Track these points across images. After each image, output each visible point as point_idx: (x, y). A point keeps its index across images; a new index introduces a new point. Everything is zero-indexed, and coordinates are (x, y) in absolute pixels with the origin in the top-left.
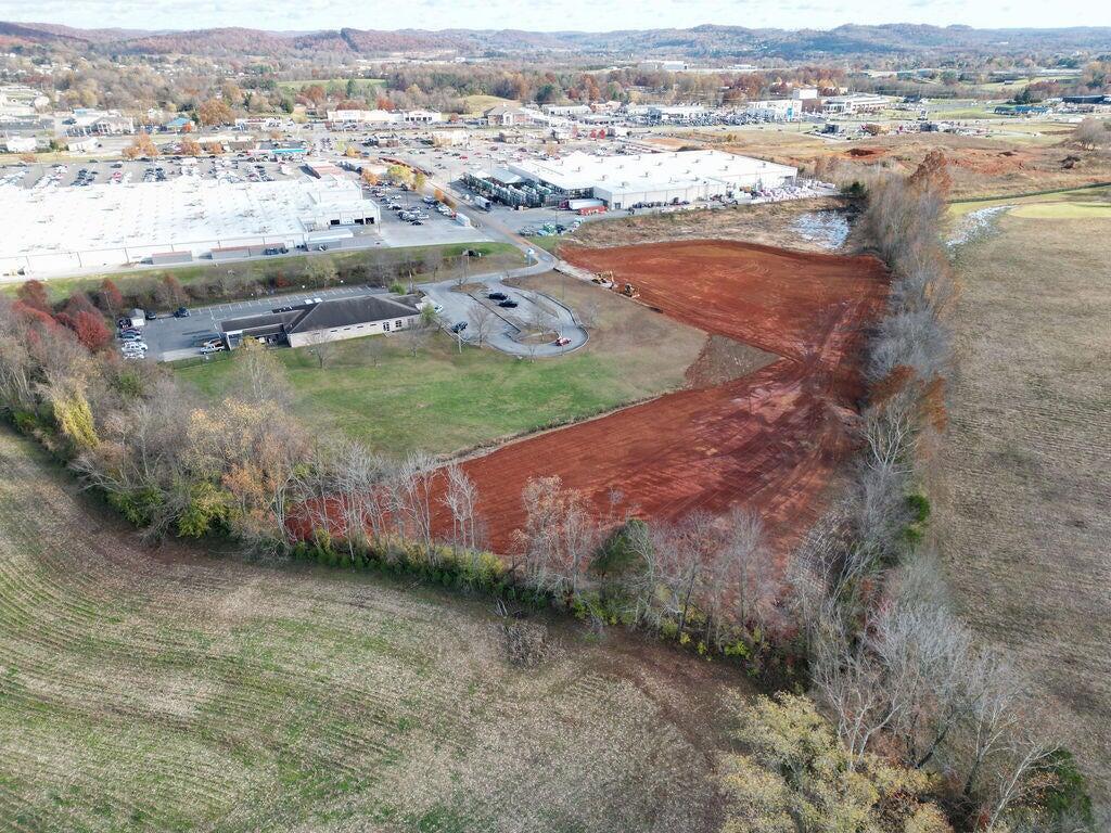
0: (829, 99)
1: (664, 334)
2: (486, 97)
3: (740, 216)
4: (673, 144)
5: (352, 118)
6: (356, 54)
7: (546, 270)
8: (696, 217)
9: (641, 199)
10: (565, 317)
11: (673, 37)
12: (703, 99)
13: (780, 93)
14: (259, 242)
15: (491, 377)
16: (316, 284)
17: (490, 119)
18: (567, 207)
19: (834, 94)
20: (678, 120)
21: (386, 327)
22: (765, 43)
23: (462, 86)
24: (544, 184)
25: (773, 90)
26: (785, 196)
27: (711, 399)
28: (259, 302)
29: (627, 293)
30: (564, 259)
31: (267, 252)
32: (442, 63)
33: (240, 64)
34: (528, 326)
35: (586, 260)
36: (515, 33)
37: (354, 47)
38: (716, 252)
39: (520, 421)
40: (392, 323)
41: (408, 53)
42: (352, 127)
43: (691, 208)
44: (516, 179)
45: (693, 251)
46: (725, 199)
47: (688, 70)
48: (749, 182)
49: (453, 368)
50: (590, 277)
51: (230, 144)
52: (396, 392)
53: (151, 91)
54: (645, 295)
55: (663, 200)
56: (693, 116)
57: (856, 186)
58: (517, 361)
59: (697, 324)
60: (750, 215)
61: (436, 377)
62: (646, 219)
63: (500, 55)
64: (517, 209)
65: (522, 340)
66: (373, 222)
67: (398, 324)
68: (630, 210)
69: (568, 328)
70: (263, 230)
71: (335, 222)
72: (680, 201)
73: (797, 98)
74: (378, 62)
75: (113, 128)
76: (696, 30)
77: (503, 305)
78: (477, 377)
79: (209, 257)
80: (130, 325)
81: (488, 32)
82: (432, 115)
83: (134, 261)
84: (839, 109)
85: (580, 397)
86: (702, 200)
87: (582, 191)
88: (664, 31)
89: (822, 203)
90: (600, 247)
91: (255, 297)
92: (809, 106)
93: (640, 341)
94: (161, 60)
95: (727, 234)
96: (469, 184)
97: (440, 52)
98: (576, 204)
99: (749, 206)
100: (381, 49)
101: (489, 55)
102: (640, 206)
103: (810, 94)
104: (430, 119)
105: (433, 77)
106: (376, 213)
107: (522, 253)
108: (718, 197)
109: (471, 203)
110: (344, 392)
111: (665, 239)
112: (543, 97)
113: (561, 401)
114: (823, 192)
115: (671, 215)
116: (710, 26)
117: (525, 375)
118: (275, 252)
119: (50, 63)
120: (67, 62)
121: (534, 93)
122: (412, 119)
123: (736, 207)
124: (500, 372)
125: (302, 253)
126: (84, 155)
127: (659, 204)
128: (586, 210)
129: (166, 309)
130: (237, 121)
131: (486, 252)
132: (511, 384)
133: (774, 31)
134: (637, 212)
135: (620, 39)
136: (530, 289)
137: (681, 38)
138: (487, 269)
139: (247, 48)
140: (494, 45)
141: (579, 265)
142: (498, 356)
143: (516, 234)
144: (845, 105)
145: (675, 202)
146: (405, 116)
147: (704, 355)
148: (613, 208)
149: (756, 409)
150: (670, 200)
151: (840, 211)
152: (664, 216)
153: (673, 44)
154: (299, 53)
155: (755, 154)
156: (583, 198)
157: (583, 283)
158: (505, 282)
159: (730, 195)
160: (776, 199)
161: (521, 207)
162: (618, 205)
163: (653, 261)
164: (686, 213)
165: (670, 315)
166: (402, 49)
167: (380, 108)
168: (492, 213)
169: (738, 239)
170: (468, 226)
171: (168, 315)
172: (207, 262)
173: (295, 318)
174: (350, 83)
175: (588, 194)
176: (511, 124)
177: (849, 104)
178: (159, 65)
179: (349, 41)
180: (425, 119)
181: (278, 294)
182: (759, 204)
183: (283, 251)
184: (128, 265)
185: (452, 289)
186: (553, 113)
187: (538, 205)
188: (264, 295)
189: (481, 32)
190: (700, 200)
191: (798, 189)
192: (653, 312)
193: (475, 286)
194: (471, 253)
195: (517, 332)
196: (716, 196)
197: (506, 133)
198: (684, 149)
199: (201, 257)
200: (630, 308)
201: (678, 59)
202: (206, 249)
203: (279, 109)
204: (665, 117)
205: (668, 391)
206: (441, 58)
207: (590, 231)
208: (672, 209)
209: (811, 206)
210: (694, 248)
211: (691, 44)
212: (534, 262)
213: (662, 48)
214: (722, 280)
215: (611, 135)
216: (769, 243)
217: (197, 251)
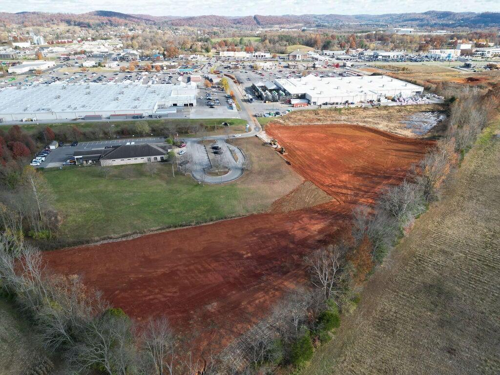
0: (479, 49)
4: (371, 71)
5: (231, 55)
6: (259, 26)
7: (251, 136)
8: (353, 111)
9: (328, 101)
11: (412, 17)
12: (409, 48)
13: (451, 45)
16: (140, 135)
17: (290, 57)
18: (289, 102)
20: (386, 59)
21: (149, 160)
23: (290, 40)
24: (284, 90)
29: (282, 152)
30: (266, 130)
31: (134, 117)
33: (207, 31)
35: (276, 132)
37: (258, 23)
41: (282, 26)
42: (227, 59)
43: (353, 106)
44: (273, 87)
46: (375, 102)
55: (339, 101)
56: (395, 57)
57: (452, 99)
60: (385, 112)
62: (326, 111)
63: (323, 26)
66: (192, 106)
67: (155, 159)
68: (320, 106)
71: (175, 105)
72: (350, 102)
73: (459, 48)
74: (266, 30)
76: (426, 13)
77: (215, 153)
79: (109, 118)
83: (79, 118)
86: (362, 102)
87: (301, 95)
88: (410, 14)
92: (465, 53)
96: (253, 89)
97: (296, 25)
98: (294, 101)
100: (270, 24)
101: (318, 26)
102: (326, 104)
103: (468, 46)
104: (265, 56)
112: (326, 46)
115: (340, 110)
118: (137, 117)
122: (257, 56)
127: (337, 104)
128: (297, 104)
131: (232, 124)
134: (323, 107)
136: (236, 145)
137: (417, 17)
141: (270, 134)
143: (253, 115)
145: (347, 102)
146: (253, 54)
148: (312, 104)
150: (343, 101)
152: (336, 109)
153: (412, 20)
154: (235, 26)
159: (378, 101)
161: (267, 102)
162: (315, 103)
165: (293, 167)
168: (253, 104)
173: (108, 152)
180: (262, 56)
183: (142, 117)
184: (75, 119)
185: (199, 142)
186: (325, 54)
187: (276, 101)
189: (320, 15)
193: (212, 141)
194: (226, 124)
196: (371, 101)
198: (374, 74)
203: (203, 51)
204: (379, 57)
208: (342, 106)
209: (423, 108)
211: (422, 20)
212: (250, 131)
213: (407, 22)
215: (344, 66)
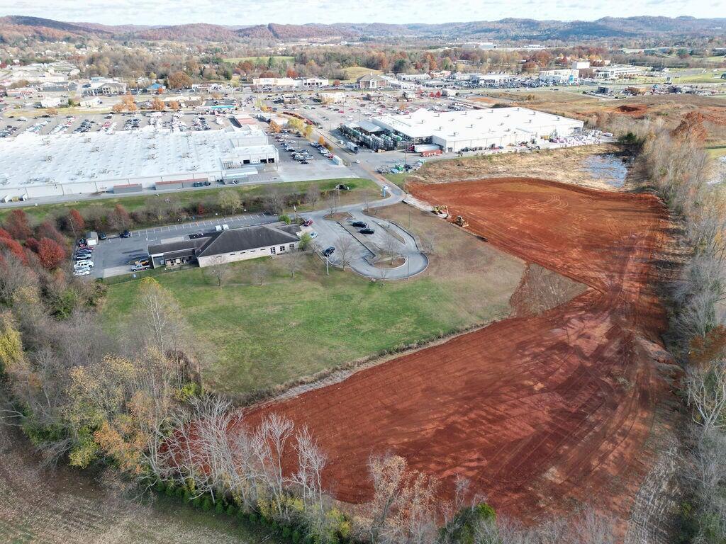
0: (599, 68)
1: (490, 262)
2: (359, 68)
3: (541, 158)
4: (489, 102)
5: (270, 83)
6: (277, 40)
7: (396, 202)
8: (508, 158)
9: (467, 145)
10: (410, 243)
11: (485, 27)
12: (508, 69)
13: (563, 64)
14: (190, 177)
15: (350, 297)
16: (226, 212)
17: (361, 84)
18: (413, 150)
19: (601, 65)
20: (491, 84)
21: (273, 251)
22: (549, 30)
23: (344, 61)
24: (397, 133)
25: (557, 62)
26: (575, 142)
27: (533, 329)
28: (183, 226)
29: (459, 223)
30: (410, 193)
31: (195, 185)
32: (332, 45)
33: (203, 47)
34: (382, 252)
35: (426, 194)
36: (381, 25)
37: (276, 35)
38: (527, 188)
39: (373, 343)
40: (278, 248)
41: (311, 39)
42: (268, 89)
43: (504, 151)
44: (377, 129)
45: (510, 187)
46: (530, 145)
47: (497, 49)
48: (548, 132)
49: (322, 289)
50: (430, 208)
51: (185, 102)
52: (274, 310)
53: (143, 65)
54: (474, 226)
55: (483, 146)
56: (502, 81)
57: (630, 136)
58: (373, 283)
59: (517, 253)
60: (549, 157)
61: (307, 297)
62: (471, 160)
63: (370, 40)
64: (377, 151)
65: (377, 264)
66: (273, 162)
67: (282, 248)
68: (459, 153)
69: (412, 253)
70: (194, 169)
71: (247, 162)
72: (496, 146)
73: (575, 68)
74: (291, 45)
75: (113, 90)
76: (501, 22)
77: (362, 232)
78: (339, 297)
79: (154, 188)
80: (86, 244)
81: (363, 24)
82: (322, 81)
83: (102, 191)
84: (606, 76)
85: (422, 320)
86: (513, 145)
87: (424, 139)
88: (480, 23)
89: (604, 149)
90: (437, 182)
91: (181, 222)
92: (584, 73)
93: (470, 268)
94: (153, 45)
95: (533, 173)
96: (343, 132)
97: (331, 38)
98: (420, 148)
99: (548, 150)
100: (294, 37)
101: (363, 40)
102: (467, 150)
103: (584, 65)
104: (321, 83)
105: (325, 55)
106: (276, 156)
107: (379, 188)
108: (524, 143)
109: (344, 147)
110: (234, 308)
111: (486, 176)
112: (398, 68)
113: (406, 324)
114: (603, 140)
115: (490, 157)
116: (511, 19)
117: (378, 296)
118: (201, 184)
119: (86, 48)
120: (96, 46)
121: (391, 65)
122: (309, 84)
123: (538, 151)
124: (357, 293)
125: (220, 186)
126: (89, 109)
127: (481, 149)
128: (427, 152)
129: (114, 231)
130: (193, 86)
131: (352, 186)
132: (366, 305)
133: (554, 22)
134: (465, 154)
135: (451, 28)
136: (384, 218)
137: (491, 27)
138: (352, 201)
139: (209, 37)
140: (367, 34)
141: (421, 198)
142: (358, 279)
143: (375, 172)
144: (610, 73)
145: (493, 147)
146: (304, 81)
147: (524, 283)
148: (447, 151)
149: (574, 341)
150: (488, 146)
151: (617, 155)
152: (484, 157)
153: (485, 31)
154: (241, 39)
155: (550, 110)
156: (425, 143)
157: (424, 213)
158: (366, 212)
159: (533, 142)
160: (569, 146)
161: (380, 150)
162: (450, 149)
163: (477, 195)
164: (500, 156)
165: (493, 244)
166: (307, 36)
167: (288, 76)
168: (359, 154)
169: (542, 177)
170: (341, 165)
171: (115, 236)
172: (152, 192)
173: (204, 243)
174: (270, 59)
175: (429, 141)
176: (375, 87)
177: (612, 72)
178: (152, 48)
179: (273, 31)
180: (317, 84)
181: (198, 219)
182: (556, 149)
183: (207, 184)
184: (97, 194)
185: (327, 217)
186: (404, 79)
187: (392, 149)
188: (188, 220)
189: (359, 25)
190: (511, 145)
191: (585, 138)
192: (479, 241)
193: (343, 215)
194: (341, 187)
195: (373, 256)
196: (523, 143)
197: (372, 94)
198: (497, 106)
199: (149, 188)
200: (461, 236)
201: (489, 41)
202: (152, 182)
203: (222, 77)
204: (481, 82)
205: (497, 319)
206: (331, 42)
207: (430, 169)
208: (490, 152)
209: (596, 150)
210: (509, 184)
211: (498, 31)
212: (388, 195)
213: (479, 34)
214: (533, 213)
215: (445, 95)
216: (566, 181)
217: (146, 183)
